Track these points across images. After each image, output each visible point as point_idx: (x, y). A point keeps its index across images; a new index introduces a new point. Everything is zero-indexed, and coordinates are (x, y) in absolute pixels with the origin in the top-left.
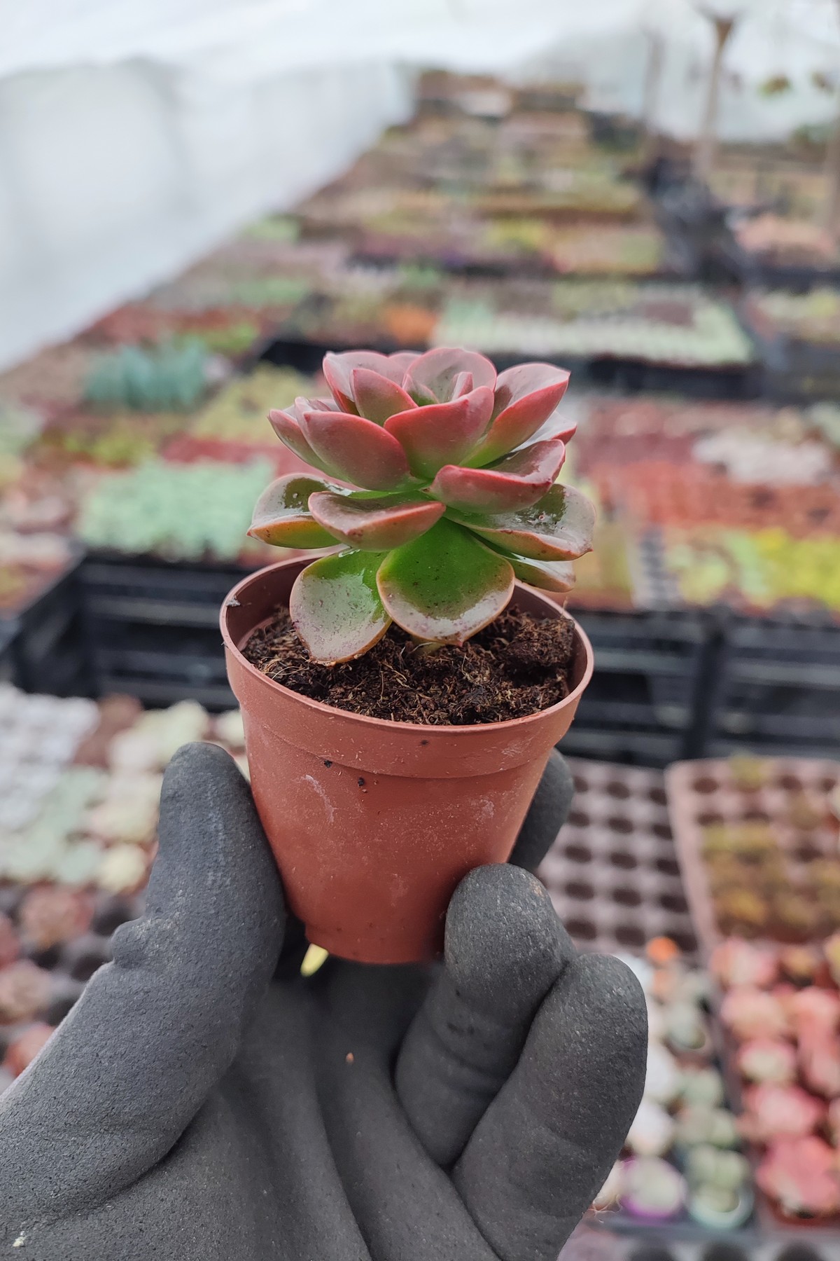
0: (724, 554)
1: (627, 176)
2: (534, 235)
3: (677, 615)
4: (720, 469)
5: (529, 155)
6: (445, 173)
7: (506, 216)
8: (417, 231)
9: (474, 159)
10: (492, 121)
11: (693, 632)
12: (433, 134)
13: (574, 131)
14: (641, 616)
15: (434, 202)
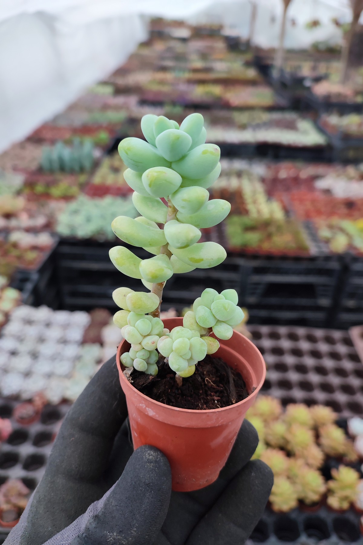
0: (342, 230)
1: (248, 64)
2: (217, 90)
3: (328, 258)
4: (328, 192)
5: (204, 56)
6: (169, 63)
7: (202, 82)
8: (166, 89)
9: (180, 58)
10: (184, 40)
11: (335, 265)
12: (159, 47)
13: (220, 45)
14: (313, 259)
15: (169, 76)
